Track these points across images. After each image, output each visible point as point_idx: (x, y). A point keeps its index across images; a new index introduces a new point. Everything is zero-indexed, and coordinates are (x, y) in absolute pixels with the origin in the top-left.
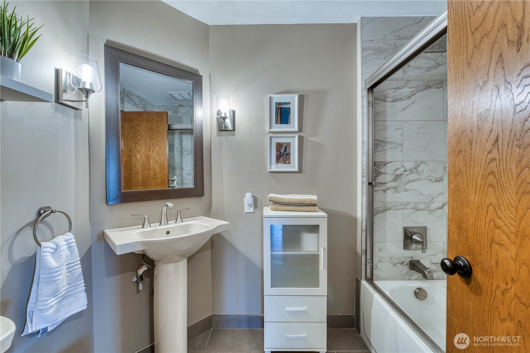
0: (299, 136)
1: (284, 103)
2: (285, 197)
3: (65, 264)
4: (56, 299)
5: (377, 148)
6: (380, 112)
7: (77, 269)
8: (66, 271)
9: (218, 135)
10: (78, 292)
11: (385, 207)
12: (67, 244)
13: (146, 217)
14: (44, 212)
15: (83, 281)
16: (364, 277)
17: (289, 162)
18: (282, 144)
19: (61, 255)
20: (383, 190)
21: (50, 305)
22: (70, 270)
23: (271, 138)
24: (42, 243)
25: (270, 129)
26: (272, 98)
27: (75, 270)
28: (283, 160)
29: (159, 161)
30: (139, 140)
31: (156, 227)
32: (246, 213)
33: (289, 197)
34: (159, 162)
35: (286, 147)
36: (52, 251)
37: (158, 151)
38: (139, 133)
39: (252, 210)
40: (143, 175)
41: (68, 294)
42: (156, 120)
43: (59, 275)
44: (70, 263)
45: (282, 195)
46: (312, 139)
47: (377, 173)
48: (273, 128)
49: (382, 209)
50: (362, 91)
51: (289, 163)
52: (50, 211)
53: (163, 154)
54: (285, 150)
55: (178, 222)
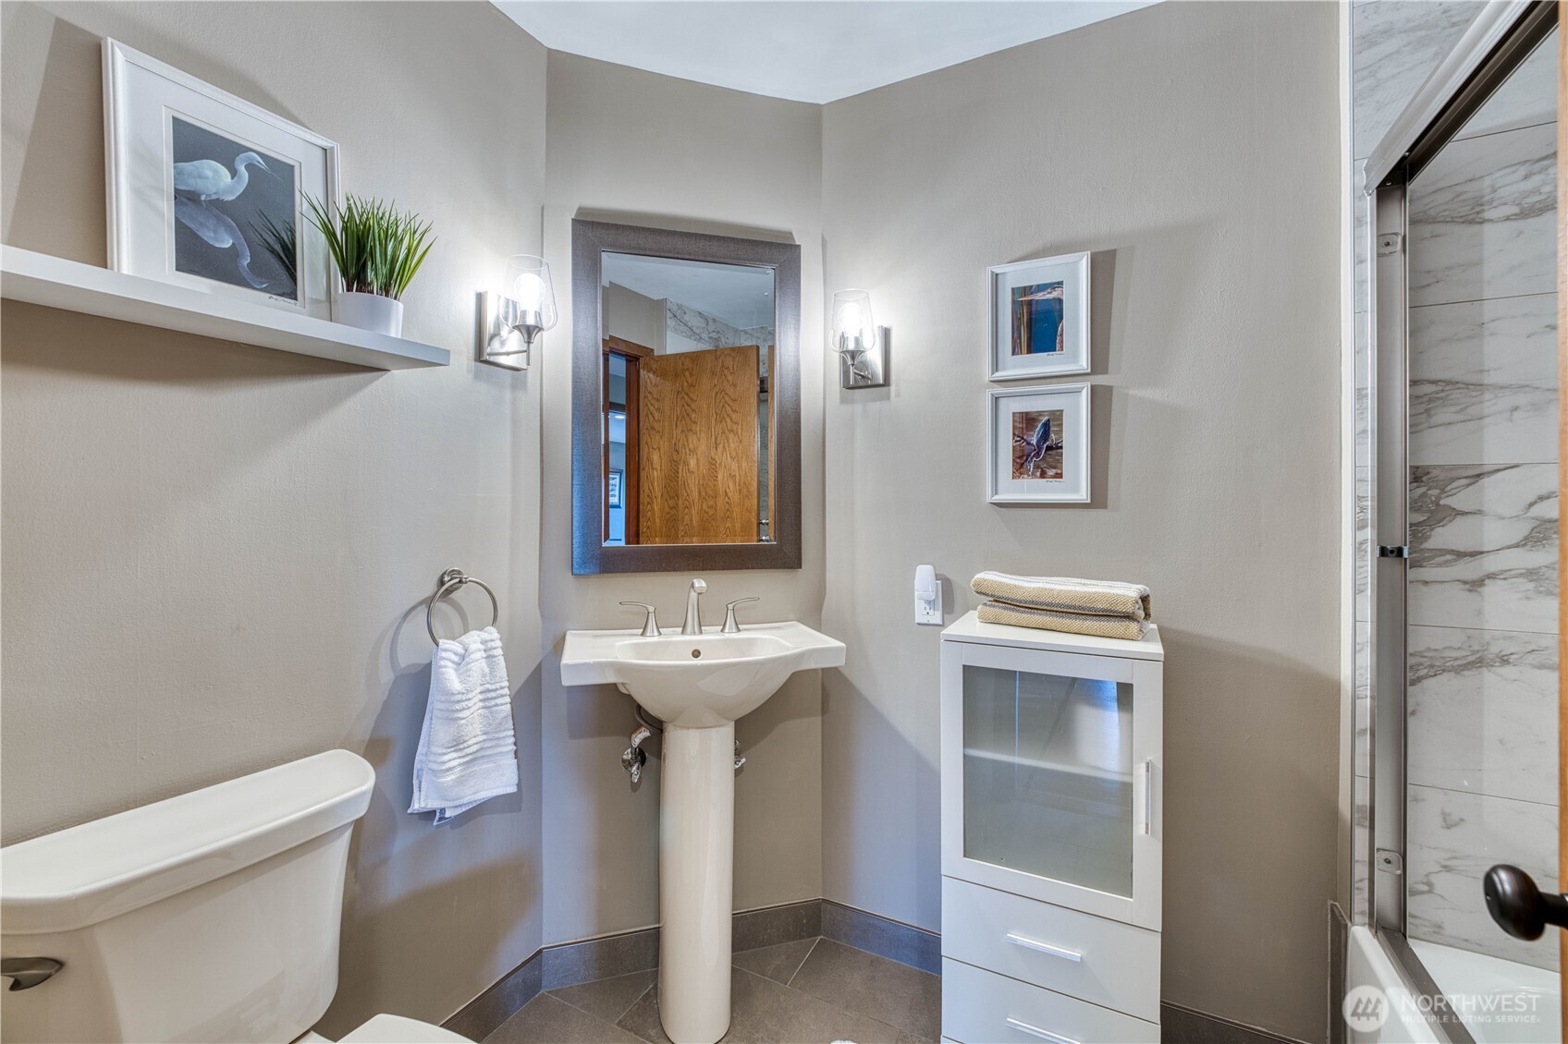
0: (1093, 389)
1: (1041, 288)
2: (1027, 585)
3: (478, 690)
4: (460, 757)
5: (1432, 412)
6: (1450, 268)
7: (502, 705)
8: (481, 704)
9: (843, 400)
10: (501, 752)
11: (1473, 653)
12: (485, 650)
13: (651, 609)
14: (450, 580)
15: (512, 733)
16: (1362, 913)
17: (1059, 472)
18: (1034, 416)
19: (470, 670)
20: (1465, 583)
21: (447, 766)
22: (487, 704)
23: (996, 399)
24: (441, 642)
25: (993, 374)
26: (1000, 277)
27: (496, 705)
28: (1036, 467)
29: (737, 474)
30: (695, 422)
31: (673, 636)
32: (919, 624)
33: (1041, 585)
34: (738, 477)
35: (1047, 426)
36: (456, 659)
37: (735, 449)
38: (693, 406)
39: (936, 617)
40: (702, 509)
41: (483, 753)
42: (731, 368)
43: (464, 709)
44: (489, 691)
45: (1021, 578)
46: (1147, 393)
47: (1432, 512)
48: (1004, 369)
49: (1456, 659)
50: (1356, 197)
51: (1059, 476)
52: (457, 580)
53: (747, 456)
54: (1045, 435)
55: (727, 630)
